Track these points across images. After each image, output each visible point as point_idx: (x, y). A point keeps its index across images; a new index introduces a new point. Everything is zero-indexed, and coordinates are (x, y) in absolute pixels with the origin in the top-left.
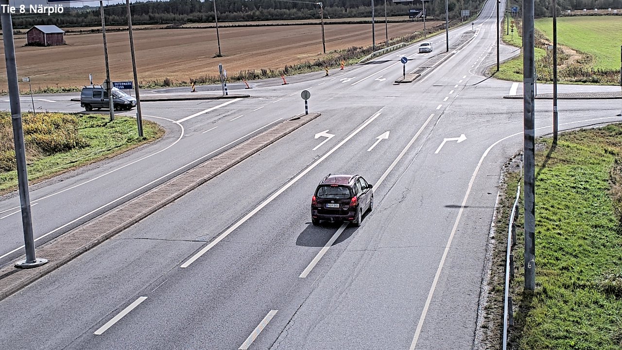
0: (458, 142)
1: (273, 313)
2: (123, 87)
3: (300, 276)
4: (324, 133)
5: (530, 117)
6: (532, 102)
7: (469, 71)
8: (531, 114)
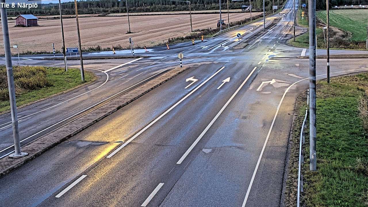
0: (271, 84)
1: (161, 185)
2: (73, 51)
3: (177, 163)
4: (191, 79)
5: (313, 69)
6: (314, 60)
7: (277, 42)
8: (313, 67)
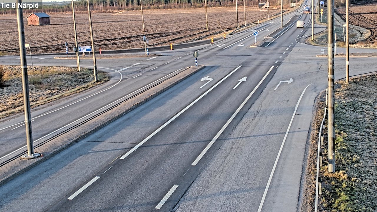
0: (288, 83)
1: (175, 187)
2: (86, 50)
3: (192, 165)
4: (207, 78)
5: (332, 67)
6: (333, 58)
7: (295, 40)
8: (332, 65)
